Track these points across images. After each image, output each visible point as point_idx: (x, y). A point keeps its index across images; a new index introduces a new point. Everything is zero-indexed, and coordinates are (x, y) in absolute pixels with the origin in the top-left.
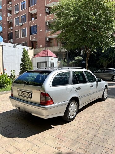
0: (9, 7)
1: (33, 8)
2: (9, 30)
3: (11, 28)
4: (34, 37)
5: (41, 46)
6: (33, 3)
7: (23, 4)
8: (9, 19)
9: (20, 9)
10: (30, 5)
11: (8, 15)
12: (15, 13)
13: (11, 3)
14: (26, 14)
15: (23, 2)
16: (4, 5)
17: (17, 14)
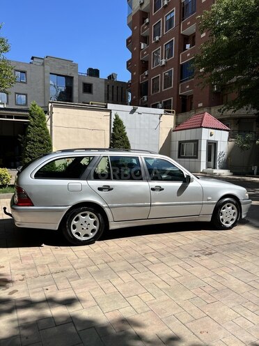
0: (144, 30)
1: (189, 23)
2: (142, 77)
3: (146, 73)
4: (188, 87)
5: (200, 105)
6: (190, 12)
7: (169, 18)
8: (143, 55)
9: (163, 32)
10: (183, 16)
11: (142, 48)
12: (153, 42)
13: (147, 20)
14: (174, 38)
15: (170, 14)
16: (135, 28)
17: (158, 42)
